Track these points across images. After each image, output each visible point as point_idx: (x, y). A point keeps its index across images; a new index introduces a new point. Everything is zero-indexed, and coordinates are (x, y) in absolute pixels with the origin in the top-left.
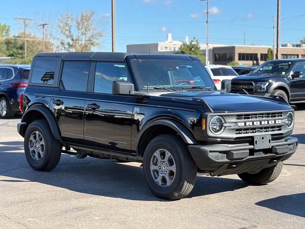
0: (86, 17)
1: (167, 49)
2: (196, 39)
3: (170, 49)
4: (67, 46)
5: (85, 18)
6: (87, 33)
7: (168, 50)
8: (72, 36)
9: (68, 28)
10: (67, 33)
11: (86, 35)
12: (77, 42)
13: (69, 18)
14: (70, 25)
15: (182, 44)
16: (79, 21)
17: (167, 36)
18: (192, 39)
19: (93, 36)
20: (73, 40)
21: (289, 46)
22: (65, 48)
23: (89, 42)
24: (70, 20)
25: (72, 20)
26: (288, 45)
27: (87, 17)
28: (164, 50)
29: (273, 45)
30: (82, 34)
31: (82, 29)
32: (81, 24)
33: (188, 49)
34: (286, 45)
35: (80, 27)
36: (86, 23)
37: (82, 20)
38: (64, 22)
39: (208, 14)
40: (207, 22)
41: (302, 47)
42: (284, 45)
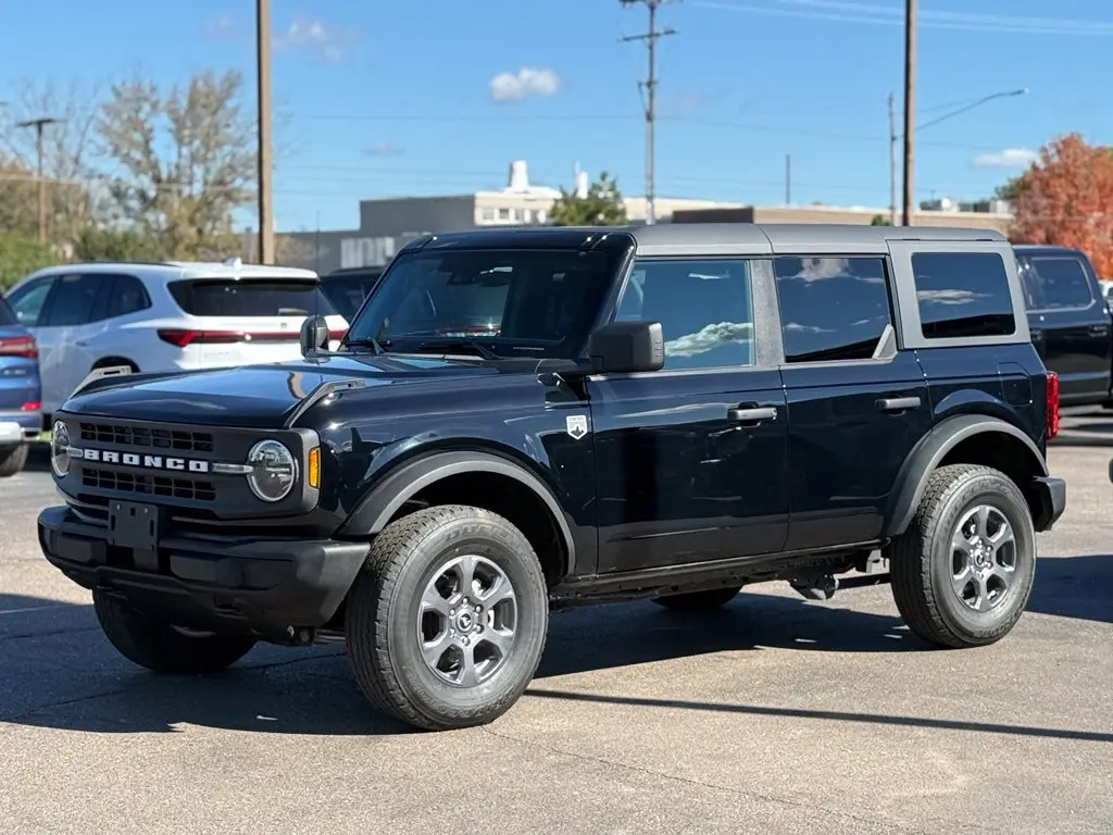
0: (207, 96)
1: (507, 218)
2: (609, 179)
3: (517, 218)
4: (135, 204)
5: (202, 101)
6: (210, 155)
7: (511, 220)
8: (154, 166)
9: (137, 137)
10: (137, 155)
11: (209, 164)
12: (174, 187)
13: (146, 99)
14: (147, 126)
15: (559, 196)
16: (182, 113)
17: (511, 171)
18: (598, 180)
19: (231, 167)
20: (157, 180)
21: (948, 209)
22: (128, 210)
23: (219, 188)
24: (146, 107)
25: (154, 106)
26: (946, 203)
27: (212, 98)
28: (497, 221)
29: (889, 204)
30: (194, 158)
31: (190, 143)
32: (189, 124)
33: (583, 217)
34: (937, 206)
35: (186, 132)
36: (207, 121)
37: (192, 104)
38: (125, 116)
39: (654, 86)
40: (649, 117)
41: (995, 211)
42: (930, 205)
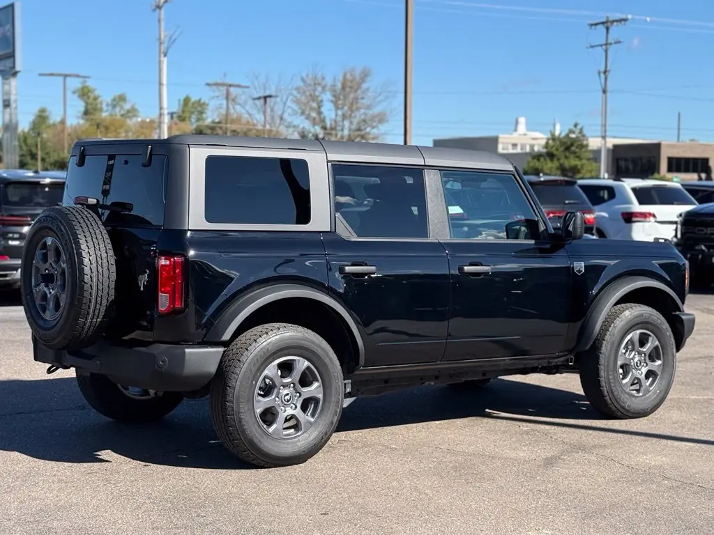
0: (351, 82)
2: (579, 127)
3: (522, 149)
5: (349, 84)
6: (353, 115)
7: (518, 150)
8: (323, 121)
9: (314, 105)
10: (314, 115)
11: (352, 120)
12: (334, 132)
13: (319, 84)
14: (320, 99)
15: (549, 136)
16: (338, 91)
17: (517, 122)
18: (572, 127)
19: (364, 121)
20: (324, 128)
23: (358, 133)
24: (319, 89)
25: (324, 88)
27: (354, 83)
28: (510, 151)
30: (344, 117)
31: (342, 108)
32: (342, 97)
33: (562, 149)
35: (340, 102)
36: (352, 96)
37: (343, 88)
38: (308, 93)
39: (607, 73)
40: (604, 91)
